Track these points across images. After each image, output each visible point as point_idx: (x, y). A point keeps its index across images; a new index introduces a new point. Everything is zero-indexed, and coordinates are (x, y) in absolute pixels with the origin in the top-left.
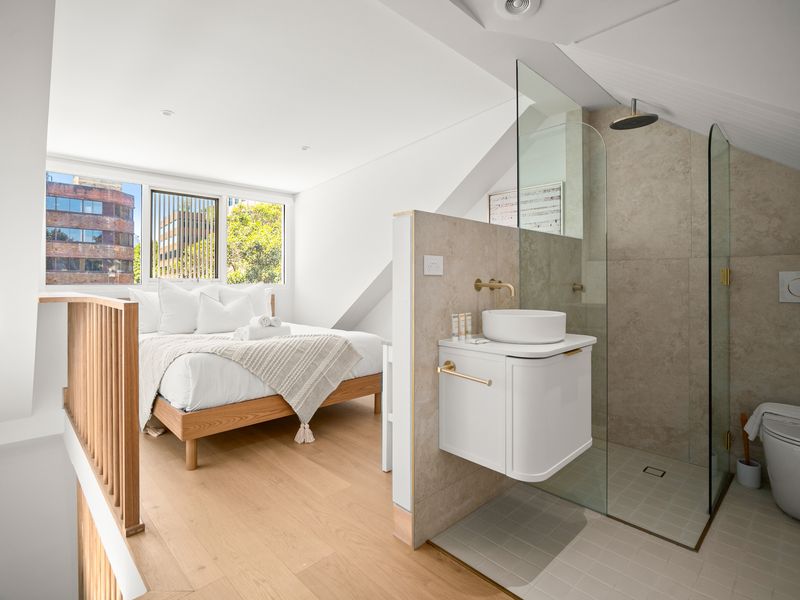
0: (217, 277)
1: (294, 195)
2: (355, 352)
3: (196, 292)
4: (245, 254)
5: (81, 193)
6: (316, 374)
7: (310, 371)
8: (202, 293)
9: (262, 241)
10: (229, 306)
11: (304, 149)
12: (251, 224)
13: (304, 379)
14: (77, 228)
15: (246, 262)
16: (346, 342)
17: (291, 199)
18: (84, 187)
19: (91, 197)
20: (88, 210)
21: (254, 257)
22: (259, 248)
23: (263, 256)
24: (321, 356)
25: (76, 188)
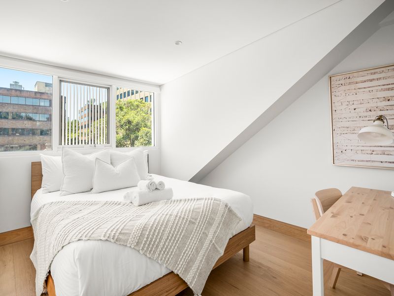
0: (108, 143)
1: (160, 86)
2: (235, 214)
3: (91, 157)
4: (122, 126)
5: (38, 96)
6: (207, 243)
7: (201, 242)
8: (97, 159)
9: (131, 119)
10: (118, 168)
11: (177, 43)
12: (125, 110)
13: (198, 252)
14: (36, 113)
15: (123, 130)
16: (226, 206)
17: (159, 89)
18: (40, 93)
19: (43, 97)
20: (42, 104)
21: (127, 127)
22: (129, 122)
23: (131, 126)
24: (210, 224)
25: (36, 93)
